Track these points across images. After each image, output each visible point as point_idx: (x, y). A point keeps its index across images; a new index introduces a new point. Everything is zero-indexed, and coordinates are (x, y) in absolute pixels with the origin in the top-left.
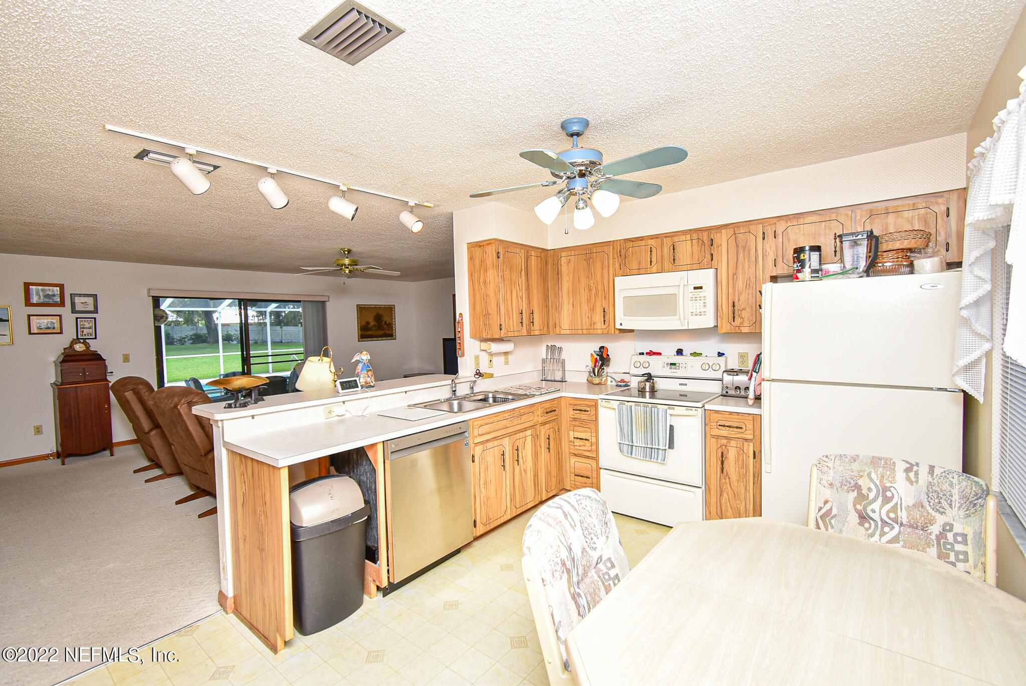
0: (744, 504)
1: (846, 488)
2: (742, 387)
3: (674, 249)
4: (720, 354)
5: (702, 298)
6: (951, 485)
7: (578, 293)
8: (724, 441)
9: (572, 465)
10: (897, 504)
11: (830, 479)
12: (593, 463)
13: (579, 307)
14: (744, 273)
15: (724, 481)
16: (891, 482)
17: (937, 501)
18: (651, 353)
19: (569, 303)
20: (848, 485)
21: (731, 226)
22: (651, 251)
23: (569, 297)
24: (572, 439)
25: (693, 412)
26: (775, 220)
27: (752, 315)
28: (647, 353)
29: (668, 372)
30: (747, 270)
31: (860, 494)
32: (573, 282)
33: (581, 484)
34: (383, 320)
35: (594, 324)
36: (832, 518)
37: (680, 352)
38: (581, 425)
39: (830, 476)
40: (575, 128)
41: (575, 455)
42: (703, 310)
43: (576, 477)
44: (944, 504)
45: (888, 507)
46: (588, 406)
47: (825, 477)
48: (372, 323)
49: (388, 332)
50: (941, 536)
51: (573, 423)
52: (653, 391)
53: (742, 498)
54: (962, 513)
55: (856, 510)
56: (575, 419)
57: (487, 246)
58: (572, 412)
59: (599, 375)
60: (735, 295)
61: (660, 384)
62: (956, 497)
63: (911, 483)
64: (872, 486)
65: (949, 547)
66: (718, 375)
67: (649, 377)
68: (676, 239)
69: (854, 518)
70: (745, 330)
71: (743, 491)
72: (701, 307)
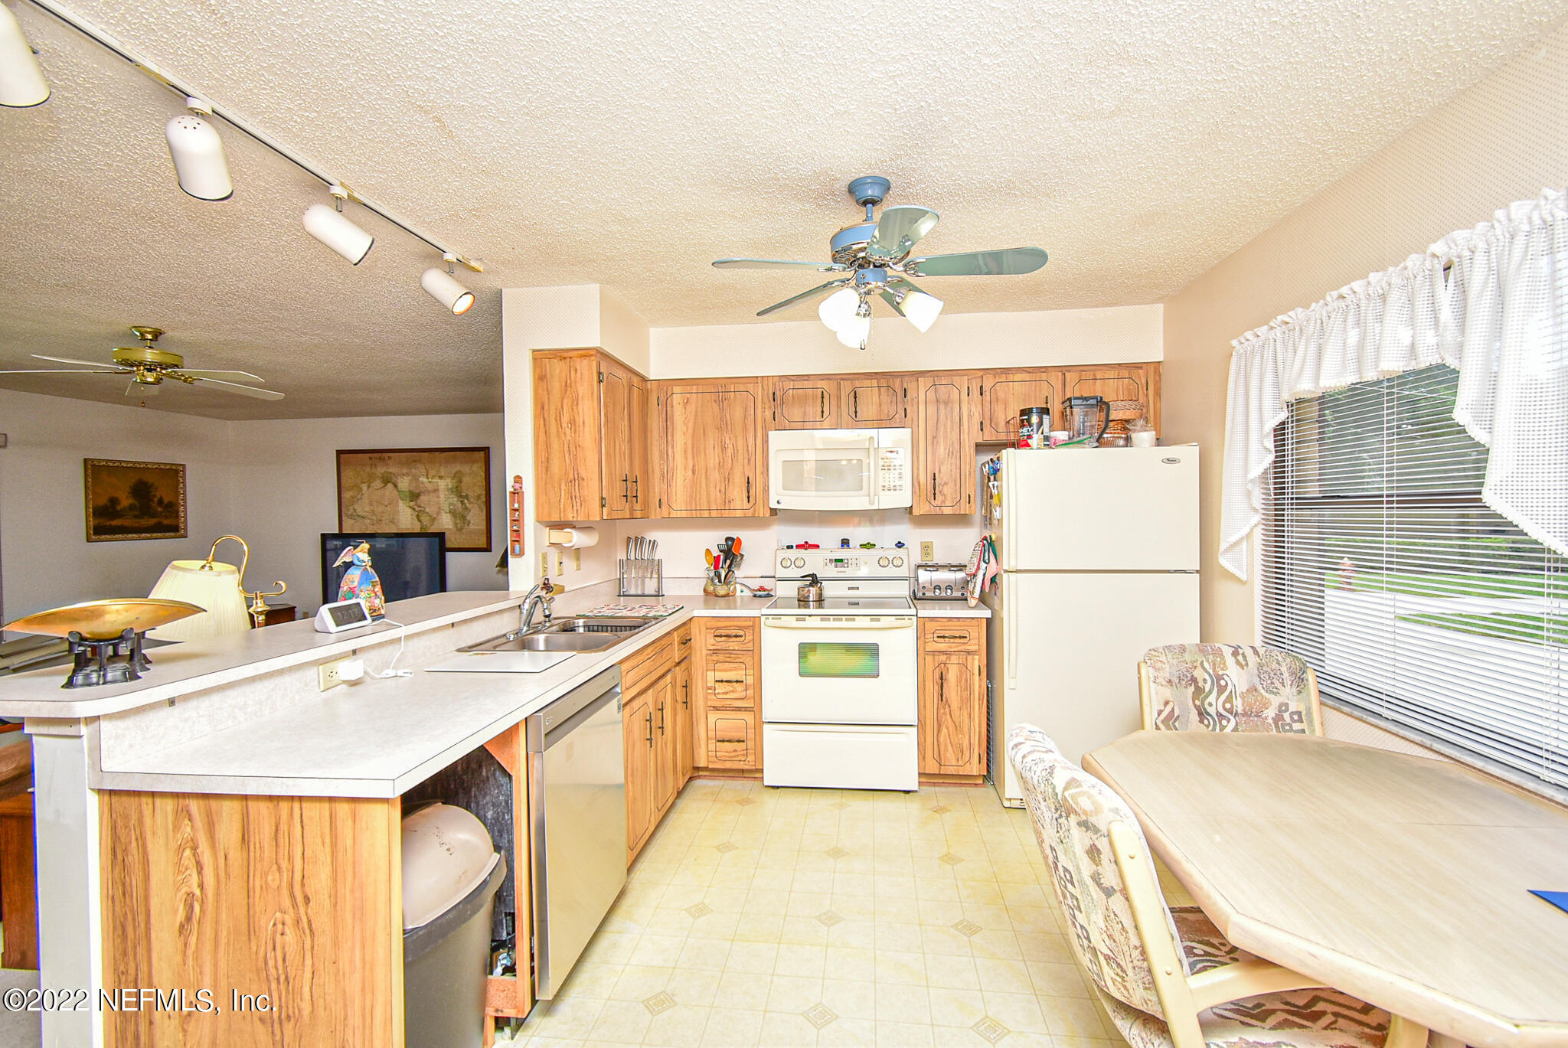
0: (967, 737)
1: (1184, 683)
2: (943, 587)
3: (855, 397)
4: (900, 545)
5: (897, 467)
6: (1278, 663)
7: (702, 452)
8: (943, 658)
9: (711, 725)
10: (1231, 692)
11: (1167, 675)
12: (749, 717)
13: (704, 475)
14: (946, 437)
15: (942, 711)
16: (1222, 669)
17: (1269, 682)
18: (806, 546)
19: (685, 468)
20: (1186, 679)
21: (929, 374)
22: (823, 398)
23: (686, 458)
24: (711, 683)
25: (906, 622)
26: (981, 374)
27: (956, 491)
28: (798, 547)
29: (832, 571)
30: (949, 433)
31: (1197, 688)
32: (693, 436)
33: (727, 754)
34: (155, 496)
35: (730, 502)
36: (1176, 720)
37: (845, 543)
38: (729, 660)
39: (1166, 672)
40: (870, 192)
41: (716, 708)
42: (898, 483)
43: (718, 744)
44: (1278, 684)
45: (1223, 697)
46: (741, 628)
47: (1161, 674)
48: (125, 501)
49: (166, 522)
50: (1278, 718)
51: (714, 657)
52: (820, 601)
53: (966, 730)
54: (1294, 690)
55: (1195, 706)
56: (715, 652)
57: (579, 359)
58: (712, 641)
59: (726, 582)
60: (934, 465)
61: (830, 590)
62: (1286, 675)
63: (1242, 667)
64: (1207, 677)
65: (1287, 728)
66: (903, 572)
67: (814, 580)
68: (857, 384)
69: (1194, 715)
70: (947, 511)
71: (966, 720)
72: (897, 479)
